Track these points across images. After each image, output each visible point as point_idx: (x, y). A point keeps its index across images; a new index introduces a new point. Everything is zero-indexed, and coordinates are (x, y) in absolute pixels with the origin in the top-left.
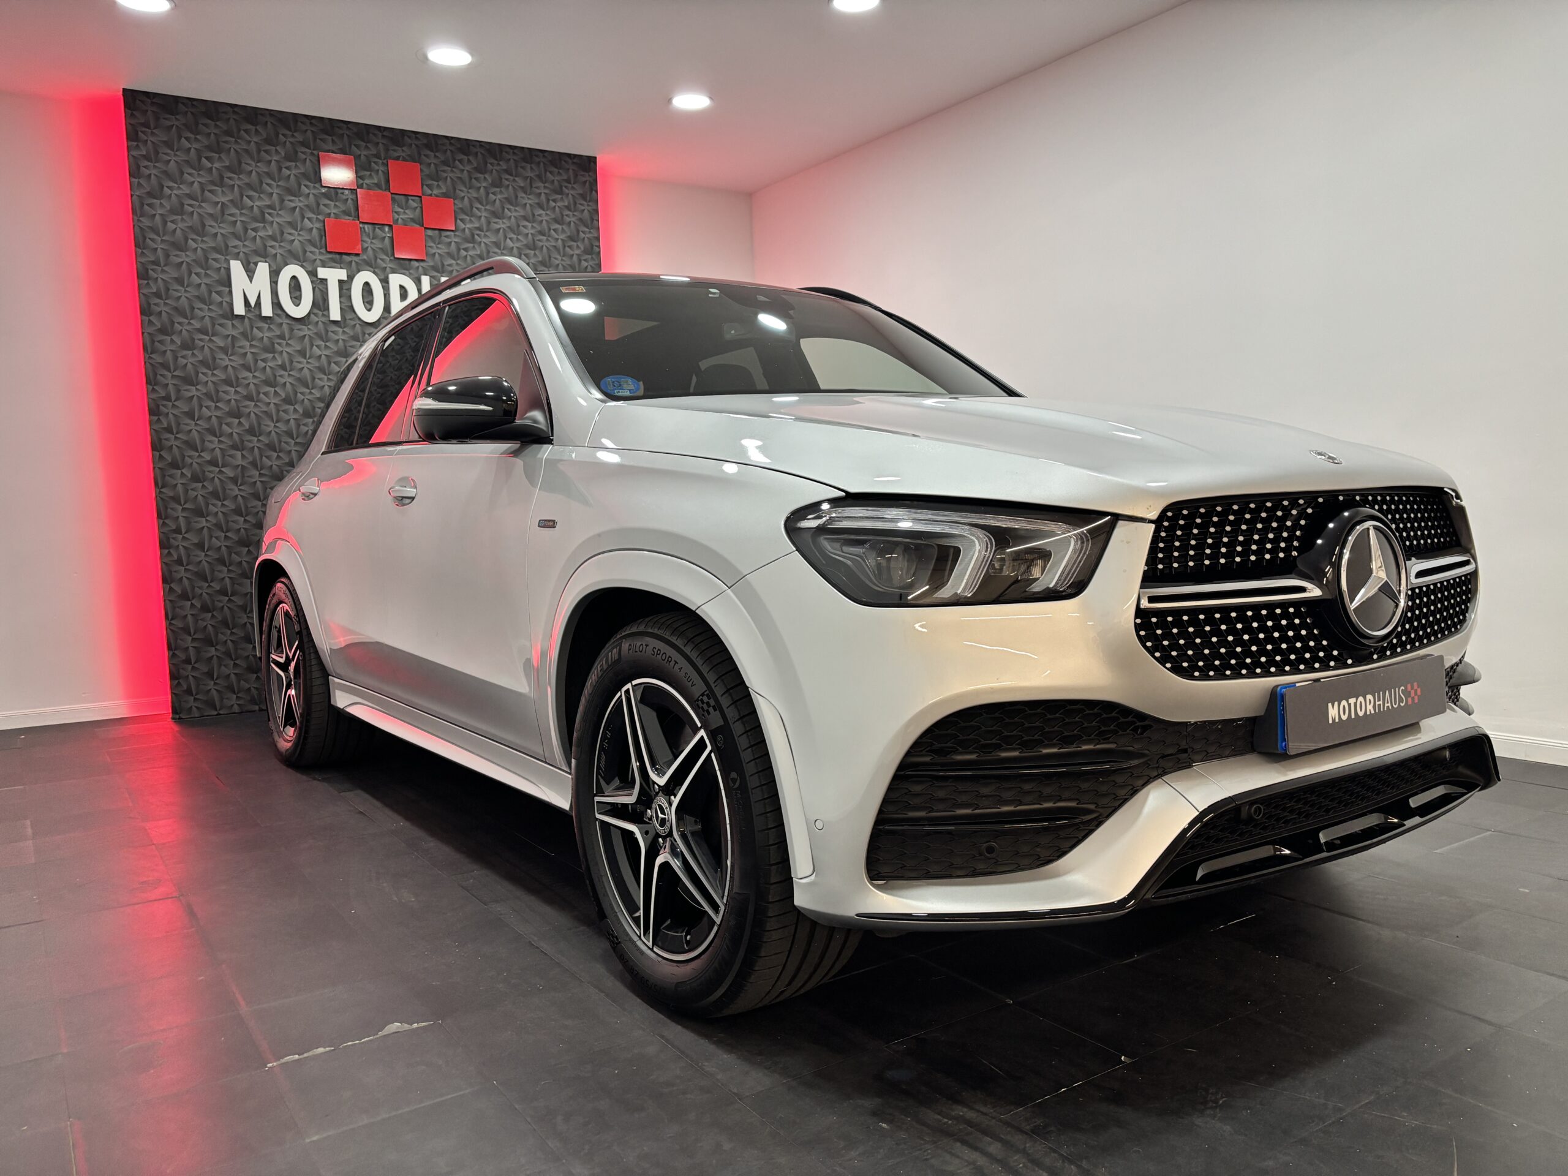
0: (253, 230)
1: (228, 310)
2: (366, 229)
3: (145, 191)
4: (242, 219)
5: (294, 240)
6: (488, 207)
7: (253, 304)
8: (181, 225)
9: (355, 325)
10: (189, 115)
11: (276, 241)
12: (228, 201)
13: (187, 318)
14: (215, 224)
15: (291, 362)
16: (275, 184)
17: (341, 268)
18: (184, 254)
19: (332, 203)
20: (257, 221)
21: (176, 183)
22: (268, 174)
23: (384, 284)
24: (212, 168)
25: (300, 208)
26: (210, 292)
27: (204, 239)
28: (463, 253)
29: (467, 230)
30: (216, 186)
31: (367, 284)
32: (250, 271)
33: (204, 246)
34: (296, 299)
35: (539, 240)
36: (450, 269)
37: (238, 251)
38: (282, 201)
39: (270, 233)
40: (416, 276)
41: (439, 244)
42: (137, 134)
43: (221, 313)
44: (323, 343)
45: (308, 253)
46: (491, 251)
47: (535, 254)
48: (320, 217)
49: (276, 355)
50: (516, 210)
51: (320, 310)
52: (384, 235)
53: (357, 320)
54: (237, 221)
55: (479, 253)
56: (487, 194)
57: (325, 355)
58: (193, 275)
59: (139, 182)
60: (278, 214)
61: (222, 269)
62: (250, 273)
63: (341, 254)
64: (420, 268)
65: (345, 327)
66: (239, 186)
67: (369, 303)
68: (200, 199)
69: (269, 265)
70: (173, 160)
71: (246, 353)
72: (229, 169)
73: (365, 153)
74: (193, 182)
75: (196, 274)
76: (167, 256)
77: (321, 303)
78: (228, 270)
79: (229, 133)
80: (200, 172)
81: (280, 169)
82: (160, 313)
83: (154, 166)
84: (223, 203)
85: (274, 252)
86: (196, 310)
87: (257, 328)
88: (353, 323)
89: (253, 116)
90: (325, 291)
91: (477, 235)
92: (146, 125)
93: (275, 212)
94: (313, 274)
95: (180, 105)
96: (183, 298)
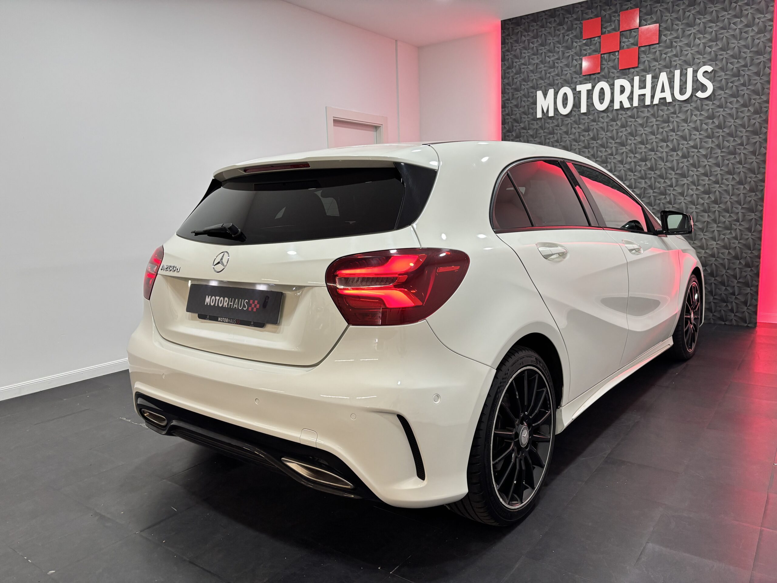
0: (549, 73)
1: (535, 117)
2: (605, 57)
3: (506, 67)
4: (545, 69)
5: (567, 73)
6: (683, 22)
7: (545, 111)
8: (519, 79)
9: (595, 113)
10: (526, 23)
11: (559, 76)
12: (539, 61)
13: (518, 123)
14: (532, 75)
15: (561, 138)
16: (560, 46)
17: (590, 83)
18: (519, 93)
19: (588, 47)
20: (551, 68)
21: (518, 59)
22: (559, 42)
23: (612, 87)
24: (533, 47)
25: (572, 55)
26: (529, 109)
27: (528, 83)
28: (664, 56)
29: (667, 40)
30: (535, 55)
31: (602, 89)
32: (545, 96)
33: (527, 87)
34: (565, 104)
35: (721, 34)
36: (655, 68)
37: (541, 85)
38: (563, 54)
39: (557, 73)
40: (632, 77)
41: (648, 54)
42: (505, 40)
43: (532, 118)
44: (577, 126)
45: (574, 79)
46: (683, 50)
47: (717, 43)
48: (581, 57)
49: (555, 135)
50: (704, 18)
51: (577, 108)
52: (615, 58)
53: (596, 110)
54: (542, 71)
55: (675, 53)
56: (684, 13)
57: (578, 132)
58: (522, 102)
59: (505, 64)
60: (561, 62)
61: (534, 97)
62: (545, 95)
63: (590, 75)
64: (635, 72)
65: (589, 115)
66: (544, 52)
67: (602, 99)
68: (527, 65)
69: (555, 90)
70: (518, 47)
71: (541, 136)
72: (542, 45)
73: (609, 12)
74: (526, 56)
75: (524, 101)
76: (513, 95)
77: (577, 105)
78: (536, 96)
79: (542, 27)
80: (529, 51)
81: (564, 36)
82: (509, 122)
83: (511, 54)
84: (537, 63)
85: (556, 82)
86: (523, 119)
87: (547, 123)
88: (594, 112)
89: (552, 13)
90: (580, 97)
91: (675, 42)
92: (509, 35)
93: (560, 61)
94: (574, 90)
95: (523, 20)
96: (518, 115)
